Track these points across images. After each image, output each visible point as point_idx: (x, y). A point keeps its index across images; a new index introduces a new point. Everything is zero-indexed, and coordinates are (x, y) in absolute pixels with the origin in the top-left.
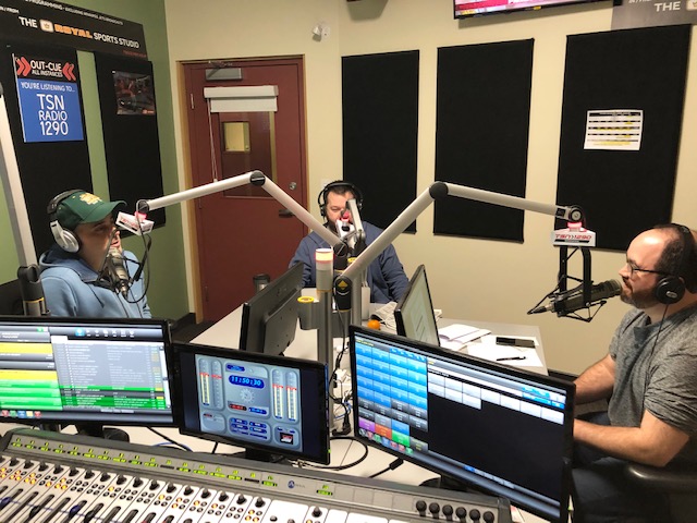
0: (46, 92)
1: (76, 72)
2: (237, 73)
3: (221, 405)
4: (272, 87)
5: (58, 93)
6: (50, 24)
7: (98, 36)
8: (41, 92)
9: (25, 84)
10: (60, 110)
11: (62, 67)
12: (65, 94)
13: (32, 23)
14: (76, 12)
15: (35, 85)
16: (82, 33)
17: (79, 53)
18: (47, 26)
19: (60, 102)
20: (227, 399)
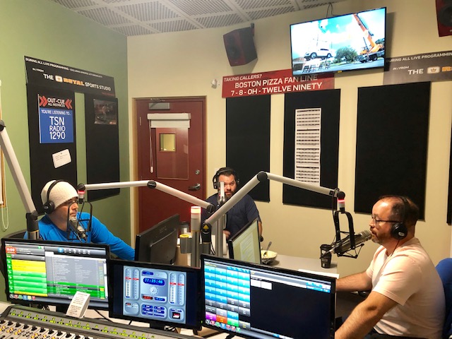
0: (55, 116)
1: (73, 104)
2: (167, 106)
3: (137, 297)
4: (187, 114)
5: (62, 116)
6: (61, 78)
7: (88, 84)
8: (52, 115)
9: (44, 111)
10: (62, 125)
11: (65, 102)
12: (65, 116)
13: (51, 77)
14: (76, 71)
15: (49, 112)
16: (79, 83)
17: (76, 93)
18: (59, 79)
19: (62, 121)
20: (141, 293)
